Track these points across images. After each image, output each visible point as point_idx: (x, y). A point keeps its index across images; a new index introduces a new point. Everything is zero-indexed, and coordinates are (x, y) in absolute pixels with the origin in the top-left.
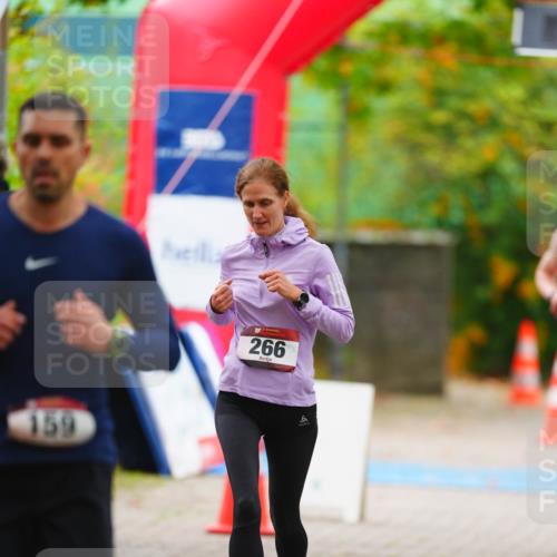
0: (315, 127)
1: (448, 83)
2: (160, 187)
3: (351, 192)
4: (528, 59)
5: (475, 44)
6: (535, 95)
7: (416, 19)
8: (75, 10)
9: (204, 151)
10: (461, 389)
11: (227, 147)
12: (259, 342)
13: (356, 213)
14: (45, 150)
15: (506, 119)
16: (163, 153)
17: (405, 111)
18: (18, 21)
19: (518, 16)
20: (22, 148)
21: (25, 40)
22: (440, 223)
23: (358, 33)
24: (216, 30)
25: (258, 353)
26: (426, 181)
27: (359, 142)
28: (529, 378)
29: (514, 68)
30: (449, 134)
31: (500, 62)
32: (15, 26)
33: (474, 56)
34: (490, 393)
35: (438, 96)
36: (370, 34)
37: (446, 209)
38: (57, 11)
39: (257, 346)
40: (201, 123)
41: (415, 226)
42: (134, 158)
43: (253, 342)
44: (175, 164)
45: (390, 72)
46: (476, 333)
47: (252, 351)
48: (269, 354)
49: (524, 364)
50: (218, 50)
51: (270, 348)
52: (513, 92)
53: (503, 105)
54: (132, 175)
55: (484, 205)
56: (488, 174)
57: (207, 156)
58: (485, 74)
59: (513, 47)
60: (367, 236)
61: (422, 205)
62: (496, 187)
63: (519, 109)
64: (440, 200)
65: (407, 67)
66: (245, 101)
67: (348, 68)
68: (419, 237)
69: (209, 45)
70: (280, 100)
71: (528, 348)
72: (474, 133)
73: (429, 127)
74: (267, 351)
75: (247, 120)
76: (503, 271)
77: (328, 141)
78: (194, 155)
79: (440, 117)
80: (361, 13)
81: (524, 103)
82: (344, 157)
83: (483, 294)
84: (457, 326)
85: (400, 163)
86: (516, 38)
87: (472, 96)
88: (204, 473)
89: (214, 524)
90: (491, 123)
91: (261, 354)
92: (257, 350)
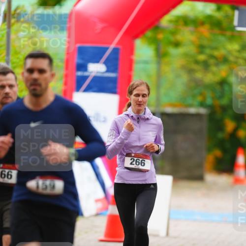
0: (146, 62)
1: (205, 43)
2: (78, 89)
3: (163, 91)
4: (240, 32)
5: (217, 25)
6: (243, 48)
7: (191, 14)
9: (97, 72)
10: (211, 178)
11: (107, 71)
12: (134, 160)
13: (165, 100)
14: (36, 75)
15: (231, 59)
16: (79, 73)
17: (186, 55)
18: (15, 15)
19: (236, 13)
20: (26, 74)
21: (19, 24)
22: (202, 104)
23: (165, 21)
24: (103, 20)
26: (196, 85)
27: (166, 69)
28: (241, 173)
29: (234, 36)
30: (206, 65)
31: (228, 33)
32: (14, 18)
33: (217, 31)
34: (224, 179)
35: (201, 48)
36: (171, 21)
37: (205, 98)
39: (133, 161)
40: (97, 61)
41: (191, 106)
42: (66, 76)
43: (131, 159)
44: (85, 78)
45: (179, 37)
46: (218, 153)
47: (131, 164)
48: (139, 165)
49: (239, 166)
50: (103, 29)
51: (139, 162)
52: (234, 47)
53: (230, 52)
54: (66, 84)
55: (222, 96)
56: (223, 83)
57: (99, 75)
58: (222, 38)
59: (234, 27)
60: (169, 110)
61: (194, 96)
62: (226, 88)
63: (236, 54)
64: (201, 94)
65: (187, 35)
66: (115, 51)
67: (161, 36)
68: (192, 110)
69: (100, 26)
70: (131, 50)
71: (241, 160)
72: (217, 65)
73: (197, 62)
74: (138, 163)
75: (117, 59)
76: (230, 126)
77: (152, 68)
78: (93, 74)
79: (202, 57)
80: (167, 12)
81: (239, 51)
82: (159, 75)
83: (220, 135)
84: (209, 150)
85: (185, 78)
86: (236, 23)
87: (216, 48)
88: (97, 215)
89: (102, 237)
90: (225, 60)
91: (135, 165)
92: (133, 163)
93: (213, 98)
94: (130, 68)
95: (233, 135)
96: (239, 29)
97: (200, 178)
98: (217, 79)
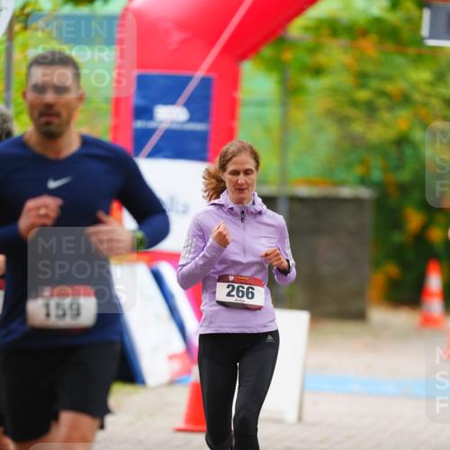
0: (261, 104)
1: (369, 68)
2: (136, 152)
3: (291, 156)
4: (434, 48)
5: (392, 36)
6: (440, 77)
7: (344, 16)
8: (68, 9)
9: (173, 122)
10: (380, 315)
11: (191, 120)
12: (233, 287)
13: (295, 172)
14: (50, 96)
15: (417, 97)
16: (139, 124)
17: (334, 91)
18: (22, 18)
19: (426, 14)
21: (28, 33)
22: (364, 181)
23: (296, 28)
24: (182, 25)
25: (233, 296)
26: (352, 147)
27: (297, 115)
28: (435, 306)
29: (423, 56)
30: (370, 109)
31: (411, 51)
32: (19, 22)
33: (390, 46)
34: (403, 318)
35: (362, 78)
36: (306, 29)
37: (368, 169)
38: (54, 10)
39: (233, 290)
40: (171, 101)
41: (343, 183)
42: (116, 128)
43: (228, 287)
44: (148, 133)
45: (321, 58)
46: (392, 269)
47: (229, 295)
49: (431, 295)
50: (184, 41)
51: (243, 292)
52: (423, 75)
53: (414, 85)
55: (400, 166)
56: (402, 141)
57: (175, 127)
58: (399, 60)
59: (423, 39)
60: (303, 191)
61: (349, 166)
62: (409, 151)
63: (427, 89)
64: (363, 162)
65: (336, 55)
66: (205, 82)
67: (288, 56)
68: (346, 192)
69: (177, 37)
70: (234, 81)
71: (435, 282)
72: (391, 108)
73: (354, 104)
74: (240, 294)
75: (207, 98)
76: (414, 220)
77: (273, 114)
78: (164, 126)
79: (363, 95)
80: (299, 11)
81: (432, 84)
82: (285, 128)
83: (397, 238)
84: (376, 264)
85: (331, 133)
86: (425, 31)
87: (388, 78)
88: (172, 382)
89: (180, 423)
90: (405, 100)
91: (236, 297)
92: (232, 294)
93: (384, 170)
94: (232, 115)
95: (421, 238)
96: (432, 43)
97: (360, 316)
98: (391, 134)
